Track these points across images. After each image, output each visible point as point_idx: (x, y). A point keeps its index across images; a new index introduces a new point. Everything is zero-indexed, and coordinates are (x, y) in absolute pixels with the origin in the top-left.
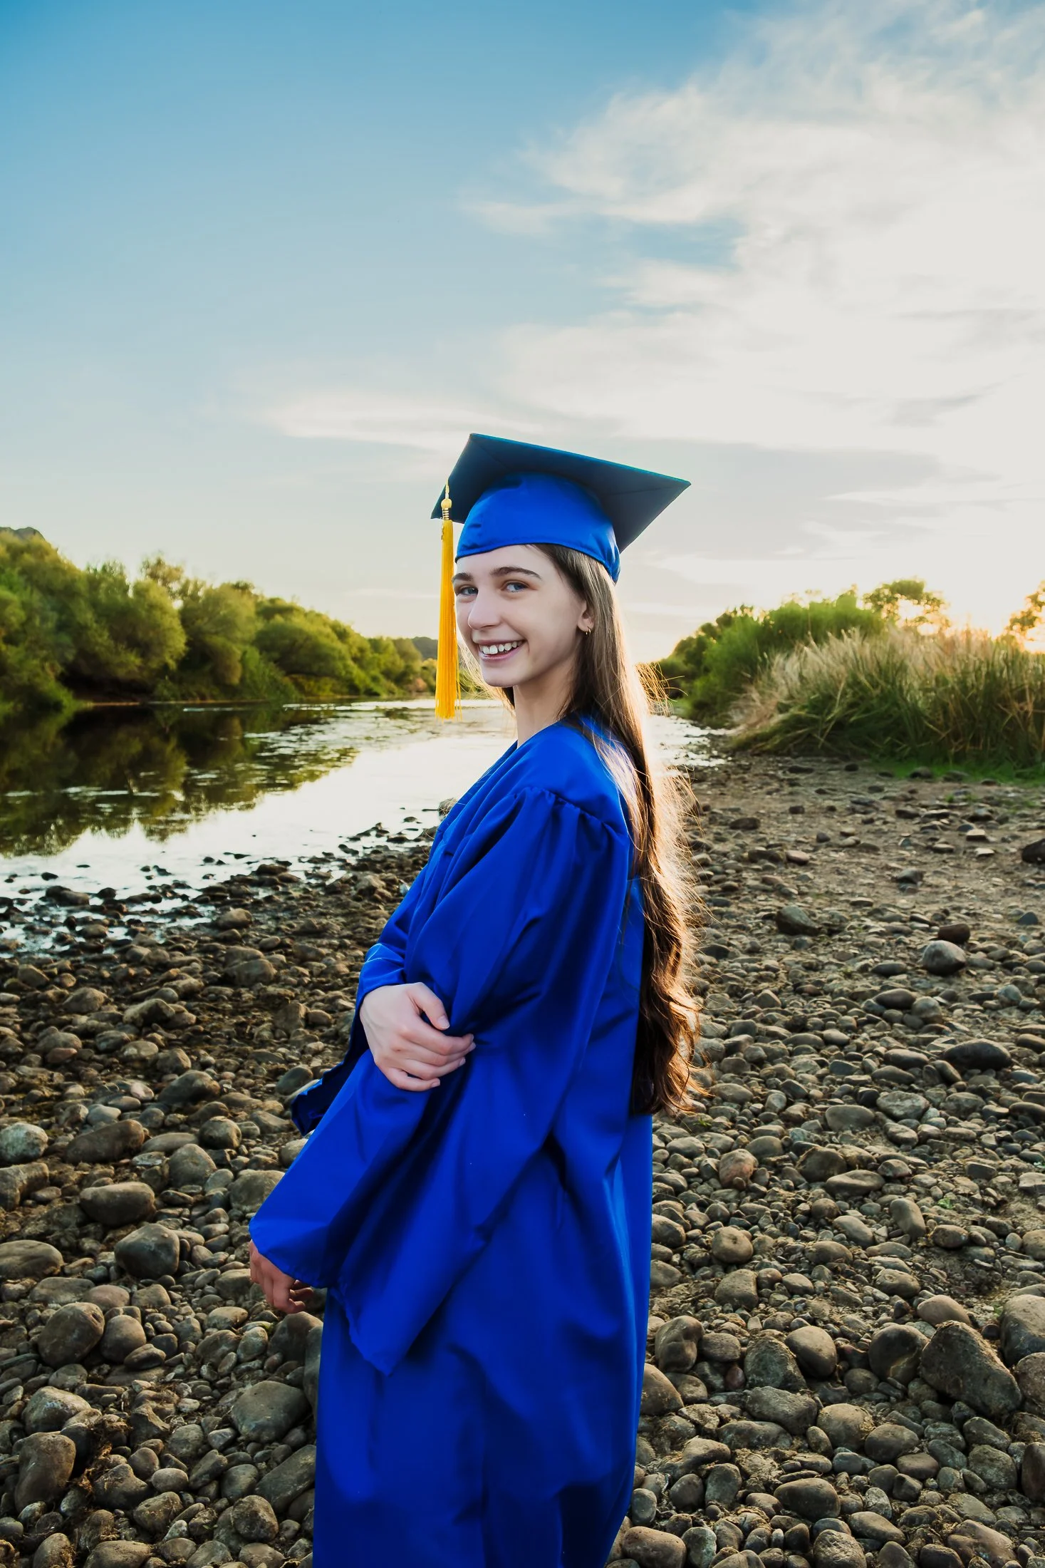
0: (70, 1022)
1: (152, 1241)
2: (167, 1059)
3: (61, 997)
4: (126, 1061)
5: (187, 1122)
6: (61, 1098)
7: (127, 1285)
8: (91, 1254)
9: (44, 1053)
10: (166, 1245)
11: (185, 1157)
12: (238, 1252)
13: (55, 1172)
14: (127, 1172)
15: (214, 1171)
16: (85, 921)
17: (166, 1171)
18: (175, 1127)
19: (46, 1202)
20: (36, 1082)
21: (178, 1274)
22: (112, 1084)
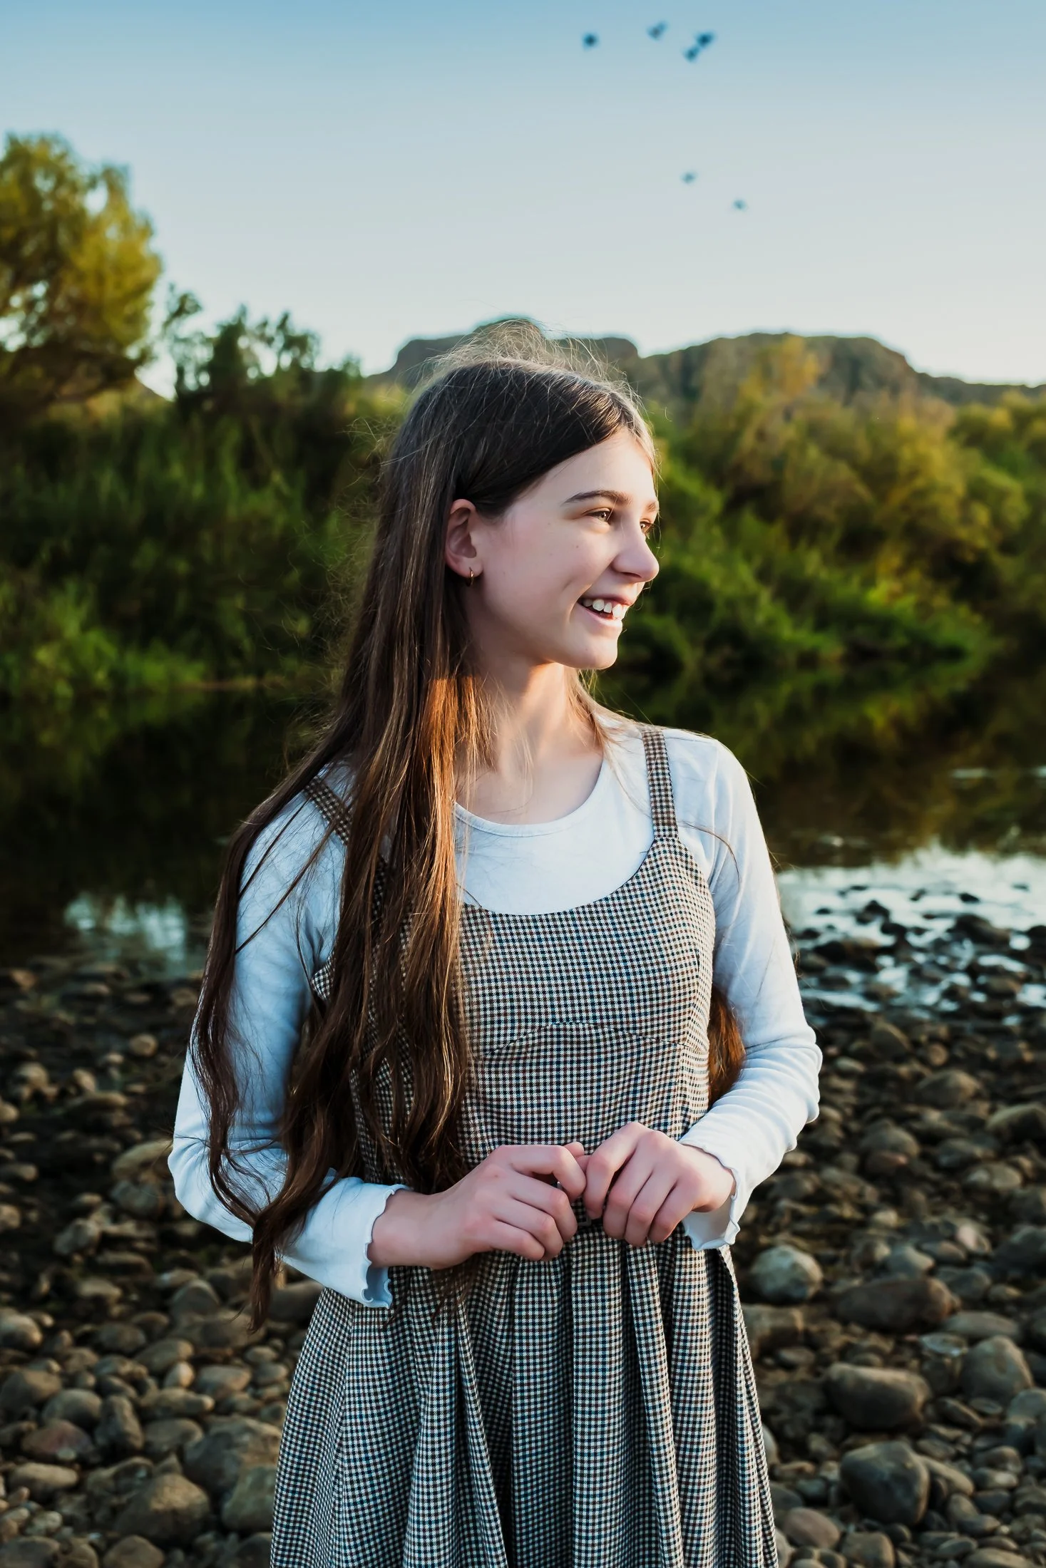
0: (916, 1117)
1: (887, 1467)
2: (1024, 1199)
3: (918, 1077)
4: (970, 1191)
5: (1018, 1303)
6: (863, 1225)
7: (844, 1520)
8: (817, 1460)
9: (864, 1156)
10: (906, 1478)
11: (987, 1356)
12: (1017, 1526)
13: (814, 1328)
14: (907, 1354)
15: (1026, 1387)
16: (994, 971)
17: (958, 1367)
18: (998, 1306)
19: (789, 1367)
20: (837, 1193)
21: (919, 1528)
22: (936, 1220)
